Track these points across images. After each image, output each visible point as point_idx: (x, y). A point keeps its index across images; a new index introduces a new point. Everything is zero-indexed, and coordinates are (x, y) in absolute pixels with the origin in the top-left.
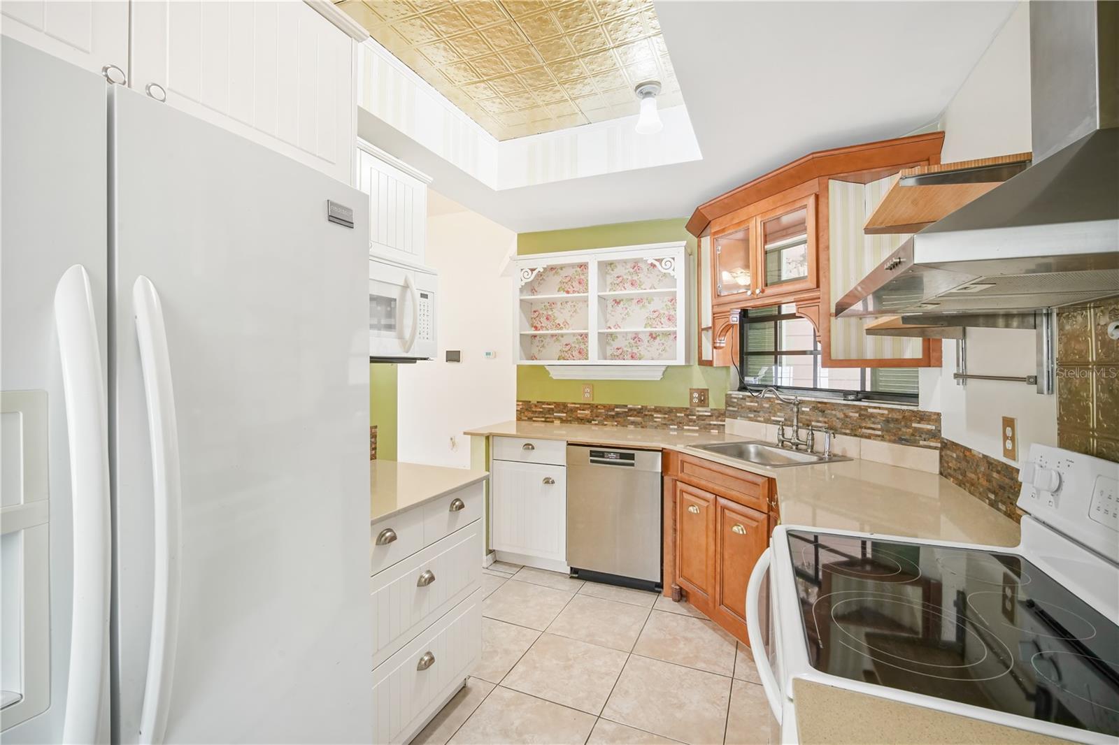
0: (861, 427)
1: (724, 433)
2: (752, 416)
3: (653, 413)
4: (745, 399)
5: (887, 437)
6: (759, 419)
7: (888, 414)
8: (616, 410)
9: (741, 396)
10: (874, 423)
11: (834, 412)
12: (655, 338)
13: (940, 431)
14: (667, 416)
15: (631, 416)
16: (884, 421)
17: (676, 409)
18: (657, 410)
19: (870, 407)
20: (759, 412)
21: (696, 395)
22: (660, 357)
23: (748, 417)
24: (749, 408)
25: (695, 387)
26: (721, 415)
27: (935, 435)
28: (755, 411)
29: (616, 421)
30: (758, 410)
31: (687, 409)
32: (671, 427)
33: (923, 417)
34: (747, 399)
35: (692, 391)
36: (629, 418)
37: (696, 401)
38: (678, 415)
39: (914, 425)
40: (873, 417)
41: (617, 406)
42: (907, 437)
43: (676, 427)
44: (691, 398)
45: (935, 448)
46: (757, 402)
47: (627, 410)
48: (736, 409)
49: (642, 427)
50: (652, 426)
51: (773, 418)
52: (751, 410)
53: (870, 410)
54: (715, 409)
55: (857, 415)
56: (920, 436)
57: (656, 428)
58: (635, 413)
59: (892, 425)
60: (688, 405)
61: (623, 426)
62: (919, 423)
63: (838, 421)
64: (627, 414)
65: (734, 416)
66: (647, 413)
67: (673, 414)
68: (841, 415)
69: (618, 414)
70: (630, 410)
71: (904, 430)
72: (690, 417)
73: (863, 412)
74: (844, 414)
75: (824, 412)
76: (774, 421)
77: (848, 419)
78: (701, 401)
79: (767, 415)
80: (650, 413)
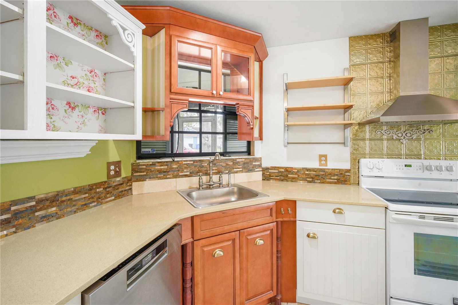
0: (233, 169)
1: (132, 194)
2: (162, 175)
3: (72, 197)
4: (155, 164)
5: (244, 171)
6: (168, 176)
7: (245, 161)
8: (13, 208)
9: (151, 163)
10: (239, 166)
11: (221, 164)
12: (73, 109)
13: (261, 164)
14: (87, 195)
15: (40, 210)
16: (243, 164)
17: (96, 184)
18: (76, 191)
19: (238, 159)
20: (168, 172)
21: (112, 167)
22: (79, 130)
23: (157, 177)
24: (158, 171)
25: (111, 160)
26: (129, 181)
27: (260, 166)
28: (165, 172)
29: (14, 226)
30: (168, 171)
31: (105, 182)
32: (91, 205)
33: (256, 160)
34: (157, 164)
35: (109, 164)
36: (37, 214)
37: (112, 173)
38: (98, 190)
39: (253, 163)
40: (239, 163)
41: (15, 203)
42: (251, 169)
43: (95, 203)
44: (109, 170)
45: (260, 171)
46: (167, 165)
47: (33, 203)
48: (145, 173)
49: (57, 219)
50: (71, 211)
51: (180, 174)
52: (160, 171)
53: (238, 160)
54: (125, 177)
55: (232, 163)
56: (255, 167)
57: (75, 212)
58: (48, 203)
59: (246, 165)
60: (105, 179)
61: (29, 228)
62: (255, 162)
63: (223, 168)
64: (33, 210)
65: (142, 179)
66: (64, 199)
67: (93, 191)
68: (224, 165)
69: (17, 215)
70: (40, 201)
71: (250, 166)
72: (108, 190)
73: (234, 161)
74: (226, 164)
75: (215, 164)
76: (181, 175)
77: (228, 166)
78: (116, 172)
79: (175, 173)
80: (68, 198)
